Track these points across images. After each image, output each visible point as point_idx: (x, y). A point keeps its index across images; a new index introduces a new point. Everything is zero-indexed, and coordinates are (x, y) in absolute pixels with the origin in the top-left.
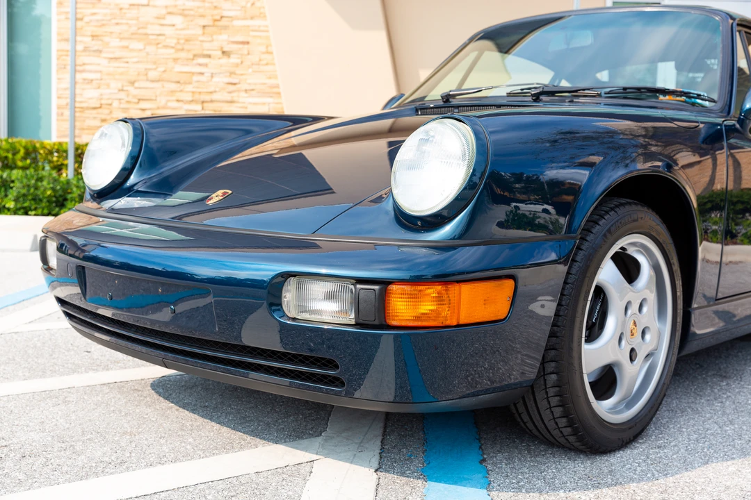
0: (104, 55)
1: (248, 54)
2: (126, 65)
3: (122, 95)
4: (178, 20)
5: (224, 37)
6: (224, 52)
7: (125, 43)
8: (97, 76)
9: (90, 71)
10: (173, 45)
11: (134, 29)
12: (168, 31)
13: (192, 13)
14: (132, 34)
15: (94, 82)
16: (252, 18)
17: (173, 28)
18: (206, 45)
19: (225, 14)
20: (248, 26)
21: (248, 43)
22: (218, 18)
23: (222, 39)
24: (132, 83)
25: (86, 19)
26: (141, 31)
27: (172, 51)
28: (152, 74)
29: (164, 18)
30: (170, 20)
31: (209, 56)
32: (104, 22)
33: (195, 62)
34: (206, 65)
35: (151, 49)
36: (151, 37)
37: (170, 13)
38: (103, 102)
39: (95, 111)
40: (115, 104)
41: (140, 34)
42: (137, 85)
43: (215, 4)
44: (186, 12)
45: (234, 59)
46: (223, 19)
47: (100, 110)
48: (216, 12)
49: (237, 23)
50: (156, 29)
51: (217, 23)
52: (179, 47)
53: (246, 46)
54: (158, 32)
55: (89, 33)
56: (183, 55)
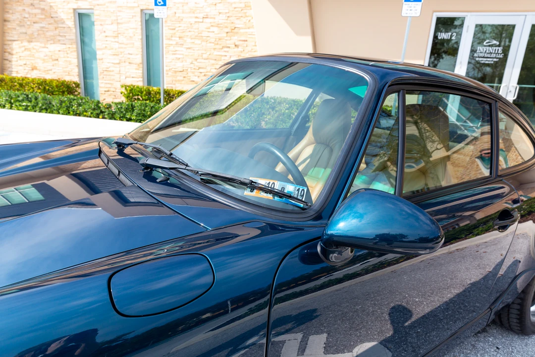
0: (184, 46)
1: (247, 46)
2: (193, 51)
3: (192, 66)
4: (215, 29)
5: (236, 38)
6: (236, 45)
7: (193, 41)
8: (182, 56)
9: (179, 54)
10: (213, 42)
11: (196, 34)
12: (211, 35)
13: (222, 26)
14: (196, 36)
15: (181, 59)
16: (249, 28)
17: (213, 33)
18: (228, 42)
19: (237, 26)
20: (246, 32)
21: (247, 41)
22: (233, 28)
23: (235, 39)
24: (196, 60)
25: (177, 29)
26: (200, 35)
27: (213, 44)
28: (205, 56)
29: (209, 28)
30: (212, 29)
31: (229, 47)
32: (184, 31)
33: (223, 50)
34: (228, 52)
35: (204, 44)
36: (204, 38)
37: (212, 26)
38: (184, 69)
39: (181, 73)
40: (189, 70)
41: (200, 36)
42: (198, 61)
43: (232, 21)
44: (219, 25)
45: (240, 49)
46: (236, 29)
47: (183, 73)
48: (233, 25)
49: (242, 31)
50: (205, 34)
51: (233, 31)
52: (216, 43)
53: (246, 42)
54: (207, 36)
55: (178, 36)
56: (217, 47)
